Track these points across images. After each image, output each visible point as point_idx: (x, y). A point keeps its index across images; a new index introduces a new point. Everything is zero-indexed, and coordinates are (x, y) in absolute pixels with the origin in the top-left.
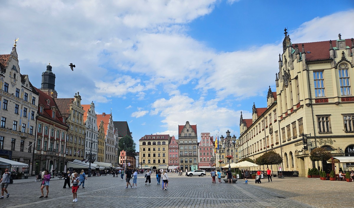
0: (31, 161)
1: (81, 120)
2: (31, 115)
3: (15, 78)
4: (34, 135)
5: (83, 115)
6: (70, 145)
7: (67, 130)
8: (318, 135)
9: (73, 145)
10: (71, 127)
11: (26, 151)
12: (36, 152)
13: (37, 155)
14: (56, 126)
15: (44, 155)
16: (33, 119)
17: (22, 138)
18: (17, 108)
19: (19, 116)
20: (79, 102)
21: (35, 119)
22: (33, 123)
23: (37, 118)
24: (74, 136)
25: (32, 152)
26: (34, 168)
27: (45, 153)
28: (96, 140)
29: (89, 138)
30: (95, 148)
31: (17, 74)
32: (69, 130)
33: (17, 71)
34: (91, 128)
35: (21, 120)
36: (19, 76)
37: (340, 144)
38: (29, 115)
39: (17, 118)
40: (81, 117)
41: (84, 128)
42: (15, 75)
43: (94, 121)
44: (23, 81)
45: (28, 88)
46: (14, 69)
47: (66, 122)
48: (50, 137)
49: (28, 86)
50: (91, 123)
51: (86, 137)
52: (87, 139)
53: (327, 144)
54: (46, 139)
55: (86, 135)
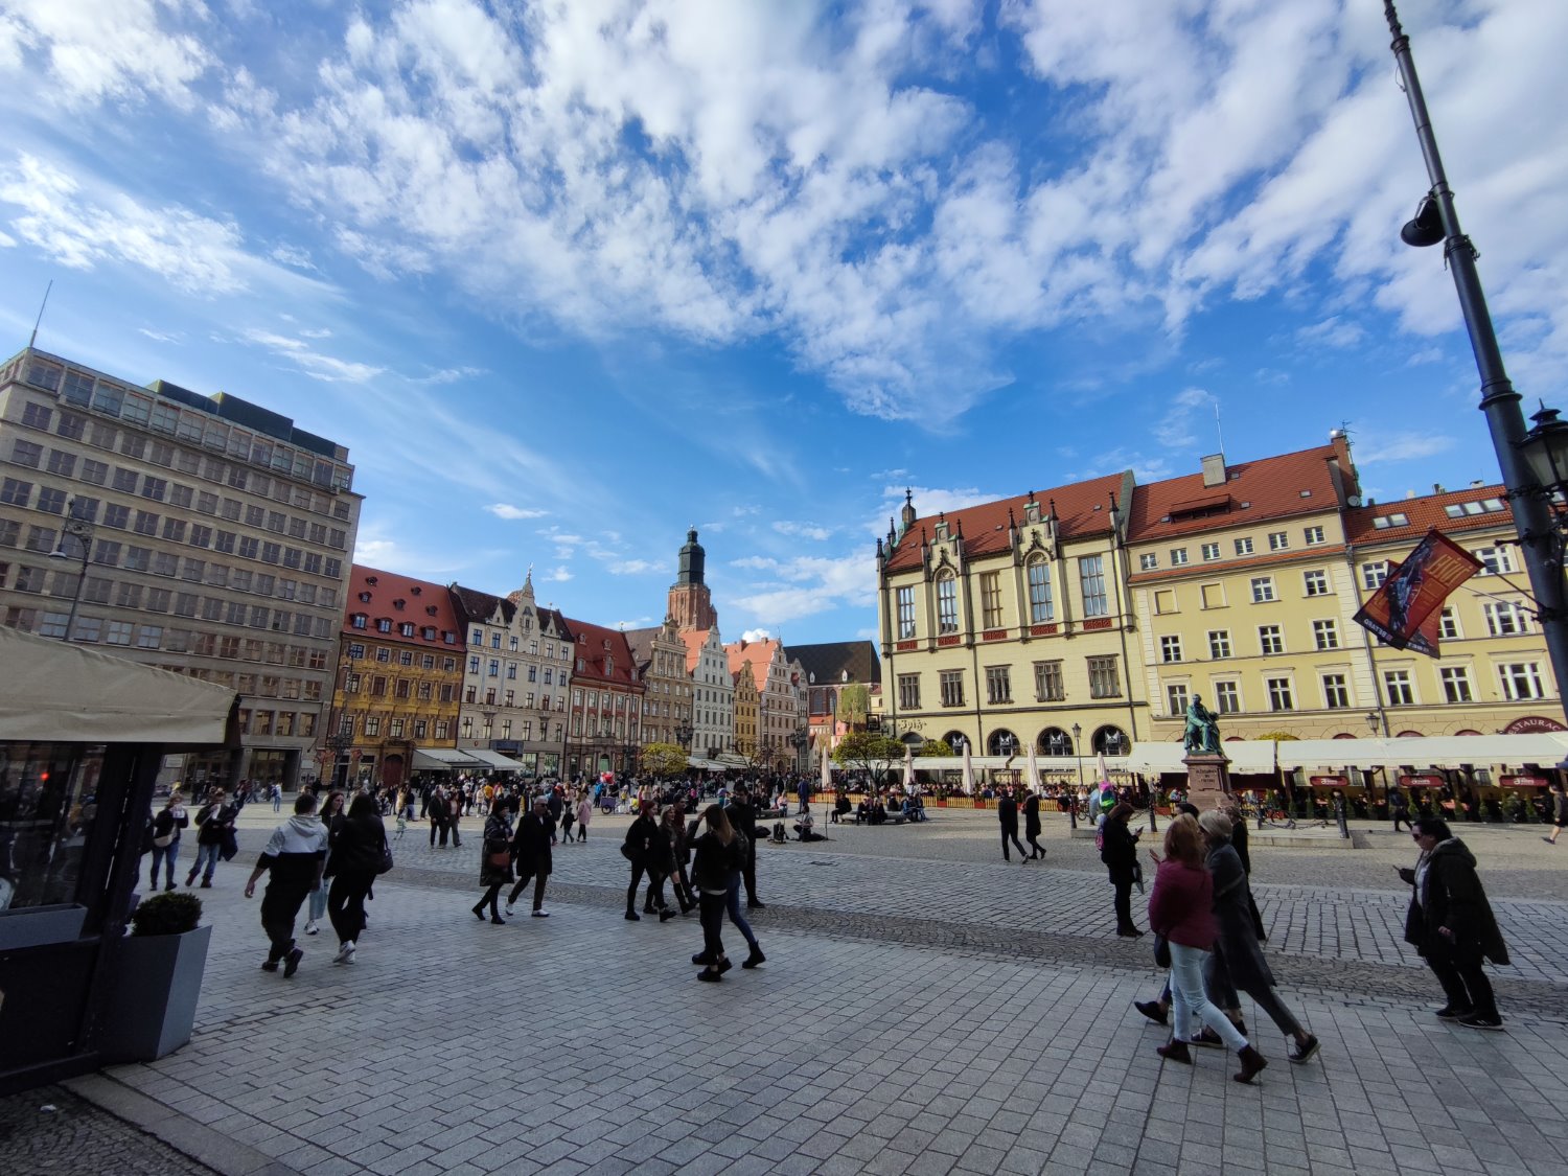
0: (562, 756)
1: (680, 667)
2: (559, 679)
3: (527, 626)
4: (566, 710)
5: (685, 656)
6: (652, 721)
7: (643, 694)
8: (899, 712)
9: (660, 722)
10: (654, 687)
11: (551, 739)
12: (569, 740)
13: (572, 746)
15: (588, 746)
16: (564, 685)
17: (542, 718)
18: (533, 672)
19: (536, 684)
20: (672, 633)
21: (567, 684)
22: (564, 691)
23: (571, 682)
24: (661, 703)
25: (563, 740)
26: (567, 769)
27: (591, 741)
28: (726, 706)
29: (703, 703)
30: (726, 722)
31: (531, 619)
32: (647, 693)
33: (531, 615)
34: (711, 680)
35: (540, 690)
36: (535, 621)
37: (934, 730)
38: (556, 678)
39: (533, 688)
40: (681, 662)
41: (687, 685)
42: (528, 621)
43: (718, 664)
44: (544, 626)
45: (554, 635)
46: (527, 611)
47: (640, 678)
48: (600, 712)
49: (554, 631)
50: (711, 671)
51: (696, 702)
52: (701, 705)
53: (913, 730)
54: (592, 715)
55: (696, 697)
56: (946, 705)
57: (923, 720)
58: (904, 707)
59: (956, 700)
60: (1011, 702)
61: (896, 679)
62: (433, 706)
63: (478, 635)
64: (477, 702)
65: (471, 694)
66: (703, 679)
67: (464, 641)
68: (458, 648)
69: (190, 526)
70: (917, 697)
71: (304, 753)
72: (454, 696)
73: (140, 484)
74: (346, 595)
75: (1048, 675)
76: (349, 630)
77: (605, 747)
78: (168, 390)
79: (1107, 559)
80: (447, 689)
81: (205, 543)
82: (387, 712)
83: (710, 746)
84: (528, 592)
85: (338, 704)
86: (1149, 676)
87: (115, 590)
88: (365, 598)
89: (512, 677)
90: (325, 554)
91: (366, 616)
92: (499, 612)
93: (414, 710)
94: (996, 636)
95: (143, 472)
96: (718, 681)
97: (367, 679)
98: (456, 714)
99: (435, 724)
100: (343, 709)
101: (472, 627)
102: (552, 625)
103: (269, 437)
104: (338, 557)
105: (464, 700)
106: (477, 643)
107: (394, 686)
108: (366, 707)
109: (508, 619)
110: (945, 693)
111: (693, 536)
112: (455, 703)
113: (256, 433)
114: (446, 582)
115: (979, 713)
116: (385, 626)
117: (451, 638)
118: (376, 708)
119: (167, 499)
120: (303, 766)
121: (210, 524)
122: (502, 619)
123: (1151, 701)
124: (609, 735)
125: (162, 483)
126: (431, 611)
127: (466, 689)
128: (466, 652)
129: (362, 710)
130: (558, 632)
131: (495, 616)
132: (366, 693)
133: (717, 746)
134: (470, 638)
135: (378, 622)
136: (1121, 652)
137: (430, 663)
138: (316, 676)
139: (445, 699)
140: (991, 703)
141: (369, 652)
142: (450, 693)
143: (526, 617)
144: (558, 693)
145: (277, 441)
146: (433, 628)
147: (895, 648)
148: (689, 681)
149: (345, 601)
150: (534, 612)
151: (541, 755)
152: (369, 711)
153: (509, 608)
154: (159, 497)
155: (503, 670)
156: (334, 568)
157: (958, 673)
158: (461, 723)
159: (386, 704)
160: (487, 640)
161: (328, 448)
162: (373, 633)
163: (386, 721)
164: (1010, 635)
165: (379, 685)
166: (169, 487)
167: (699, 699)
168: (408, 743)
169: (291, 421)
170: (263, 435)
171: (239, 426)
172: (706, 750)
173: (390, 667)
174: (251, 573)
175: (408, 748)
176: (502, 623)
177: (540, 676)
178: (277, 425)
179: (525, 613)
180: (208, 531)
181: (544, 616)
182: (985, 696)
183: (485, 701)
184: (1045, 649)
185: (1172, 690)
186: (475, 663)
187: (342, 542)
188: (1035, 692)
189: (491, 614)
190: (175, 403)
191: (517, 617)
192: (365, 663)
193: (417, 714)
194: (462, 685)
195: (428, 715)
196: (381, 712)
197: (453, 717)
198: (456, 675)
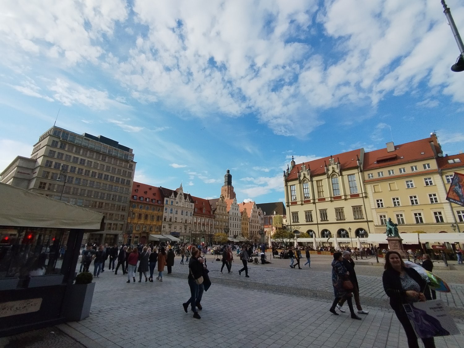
0: (191, 237)
1: (225, 210)
2: (190, 214)
3: (181, 199)
4: (192, 223)
5: (226, 207)
6: (217, 227)
7: (214, 218)
8: (292, 224)
9: (219, 227)
10: (218, 216)
11: (188, 232)
12: (193, 232)
13: (194, 234)
14: (206, 217)
15: (198, 234)
16: (191, 216)
17: (185, 226)
18: (182, 212)
19: (183, 215)
20: (222, 200)
21: (192, 215)
23: (193, 215)
24: (220, 221)
25: (191, 232)
26: (192, 241)
27: (199, 232)
28: (239, 222)
29: (232, 221)
30: (239, 227)
31: (182, 196)
32: (215, 218)
33: (182, 195)
34: (234, 214)
35: (185, 217)
36: (183, 197)
37: (304, 230)
38: (189, 214)
39: (182, 217)
40: (225, 209)
41: (227, 216)
42: (181, 197)
43: (236, 209)
44: (185, 198)
45: (189, 201)
46: (181, 194)
47: (213, 214)
48: (202, 224)
49: (189, 200)
50: (234, 211)
51: (230, 221)
52: (231, 222)
53: (297, 229)
54: (199, 225)
55: (230, 219)
56: (307, 222)
57: (300, 226)
58: (294, 222)
59: (310, 220)
60: (328, 221)
61: (291, 213)
62: (154, 222)
63: (167, 201)
64: (167, 221)
65: (165, 219)
66: (232, 214)
67: (163, 203)
68: (162, 205)
69: (91, 172)
70: (298, 219)
71: (120, 235)
72: (160, 219)
73: (79, 161)
74: (131, 190)
75: (339, 212)
76: (132, 200)
77: (203, 234)
78: (87, 135)
79: (357, 176)
80: (158, 217)
81: (95, 176)
82: (142, 224)
83: (234, 234)
84: (181, 189)
85: (129, 221)
86: (373, 212)
87: (72, 190)
88: (137, 191)
89: (176, 213)
90: (126, 179)
91: (137, 196)
92: (173, 195)
93: (149, 223)
94: (322, 200)
95: (80, 157)
96: (236, 214)
97: (137, 214)
98: (161, 224)
99: (155, 227)
100: (130, 223)
101: (165, 199)
102: (188, 198)
103: (112, 147)
104: (130, 180)
105: (163, 220)
106: (167, 204)
107: (144, 216)
108: (136, 222)
109: (176, 196)
110: (306, 218)
111: (228, 171)
112: (160, 221)
113: (109, 146)
114: (158, 186)
115: (317, 224)
116: (142, 199)
117: (159, 202)
118: (139, 222)
119: (86, 165)
120: (119, 239)
121: (96, 171)
122: (174, 196)
123: (374, 220)
124: (205, 231)
125: (84, 160)
126: (154, 194)
127: (164, 217)
128: (164, 206)
129: (135, 223)
130: (190, 200)
131: (172, 196)
132: (137, 218)
133: (237, 234)
134: (165, 202)
135: (140, 198)
136: (363, 205)
137: (154, 209)
138: (123, 213)
139: (158, 220)
140: (321, 221)
141: (137, 206)
142: (159, 218)
143: (181, 196)
144: (190, 219)
145: (114, 148)
146: (155, 199)
147: (290, 204)
148: (228, 214)
149: (131, 192)
150: (183, 194)
151: (185, 237)
153: (176, 193)
154: (84, 164)
155: (174, 211)
156: (129, 182)
157: (310, 212)
158: (162, 227)
159: (142, 221)
160: (169, 203)
161: (127, 149)
162: (138, 201)
163: (142, 226)
164: (326, 200)
165: (140, 215)
166: (86, 161)
167: (231, 220)
168: (147, 233)
169: (118, 142)
170: (111, 146)
171: (105, 144)
172: (233, 236)
173: (143, 210)
174: (106, 184)
175: (147, 235)
176: (174, 198)
177: (184, 213)
178: (114, 144)
179: (180, 195)
180: (96, 173)
181: (185, 195)
182: (319, 219)
183: (169, 221)
184: (338, 204)
185: (381, 217)
186: (166, 209)
187: (131, 175)
188: (335, 218)
189: (171, 195)
190: (89, 139)
191: (178, 196)
192: (136, 209)
193: (150, 224)
194: (163, 216)
195: (153, 224)
196: (141, 224)
197: (160, 225)
198: (161, 213)
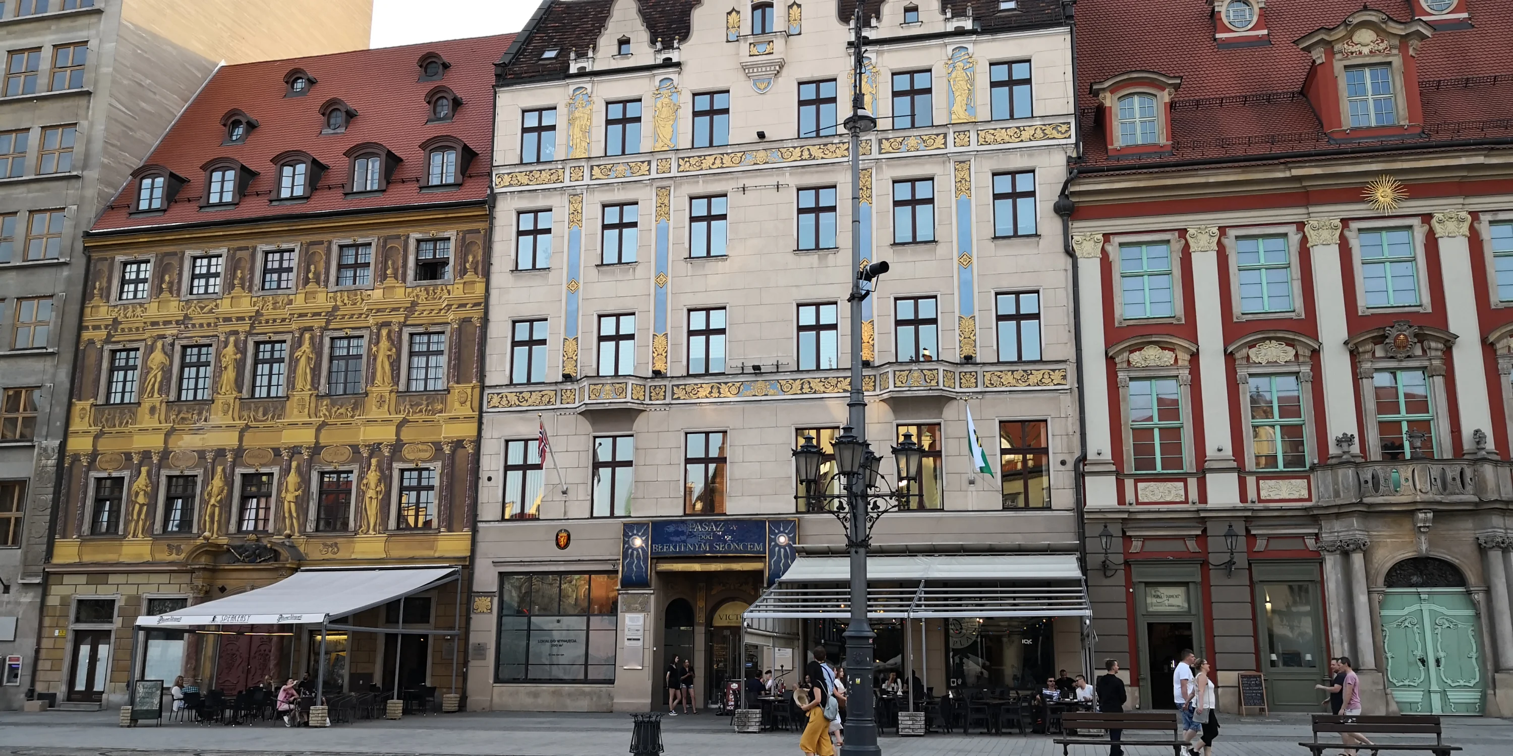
2: (982, 210)
4: (1058, 352)
18: (822, 206)
23: (1067, 207)
62: (374, 412)
64: (553, 374)
65: (527, 352)
76: (114, 222)
82: (220, 453)
93: (306, 437)
97: (158, 357)
99: (385, 478)
101: (516, 105)
105: (496, 374)
106: (534, 158)
107: (240, 366)
108: (155, 442)
109: (668, 32)
112: (457, 392)
116: (222, 186)
117: (439, 165)
118: (187, 442)
122: (640, 38)
127: (503, 334)
128: (489, 201)
129: (148, 455)
132: (156, 399)
134: (507, 147)
138: (28, 372)
141: (162, 273)
152: (165, 454)
160: (577, 133)
163: (217, 482)
192: (155, 310)
193: (316, 449)
194: (485, 320)
195: (355, 448)
196: (202, 454)
197: (458, 444)
198: (458, 291)
